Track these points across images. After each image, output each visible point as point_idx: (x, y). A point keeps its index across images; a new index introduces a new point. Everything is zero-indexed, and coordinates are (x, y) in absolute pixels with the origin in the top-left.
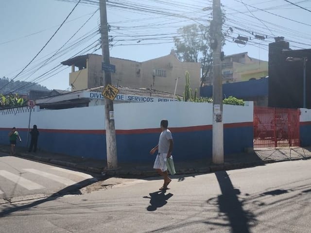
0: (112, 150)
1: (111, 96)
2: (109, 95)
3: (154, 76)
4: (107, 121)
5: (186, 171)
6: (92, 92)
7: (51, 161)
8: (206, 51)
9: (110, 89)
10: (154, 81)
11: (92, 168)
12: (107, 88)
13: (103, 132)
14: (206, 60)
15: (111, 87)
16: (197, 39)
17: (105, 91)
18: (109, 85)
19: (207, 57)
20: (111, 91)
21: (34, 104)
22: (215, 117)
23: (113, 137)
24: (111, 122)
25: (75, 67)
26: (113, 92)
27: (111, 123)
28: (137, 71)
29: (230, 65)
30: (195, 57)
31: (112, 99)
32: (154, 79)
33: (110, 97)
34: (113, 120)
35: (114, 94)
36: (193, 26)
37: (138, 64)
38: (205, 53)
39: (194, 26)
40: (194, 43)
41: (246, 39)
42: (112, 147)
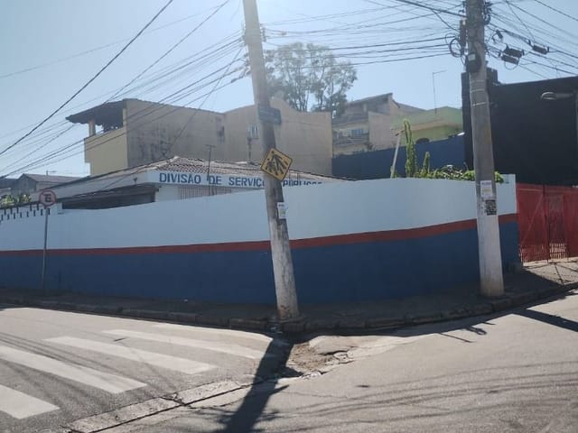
0: (287, 281)
1: (279, 172)
2: (275, 169)
3: (250, 140)
4: (273, 224)
5: (451, 314)
6: (162, 172)
7: (124, 311)
8: (322, 92)
9: (275, 157)
10: (250, 148)
11: (240, 320)
12: (270, 157)
13: (266, 246)
14: (323, 108)
15: (276, 153)
16: (305, 72)
17: (267, 162)
18: (272, 149)
19: (324, 103)
20: (278, 161)
21: (53, 199)
22: (483, 205)
23: (287, 254)
24: (281, 223)
25: (96, 126)
26: (282, 164)
27: (281, 226)
28: (219, 129)
29: (363, 118)
30: (301, 104)
31: (280, 177)
32: (249, 144)
33: (277, 174)
34: (285, 220)
35: (284, 167)
36: (296, 45)
37: (219, 117)
38: (320, 96)
39: (297, 47)
40: (299, 78)
41: (519, 54)
42: (287, 273)
